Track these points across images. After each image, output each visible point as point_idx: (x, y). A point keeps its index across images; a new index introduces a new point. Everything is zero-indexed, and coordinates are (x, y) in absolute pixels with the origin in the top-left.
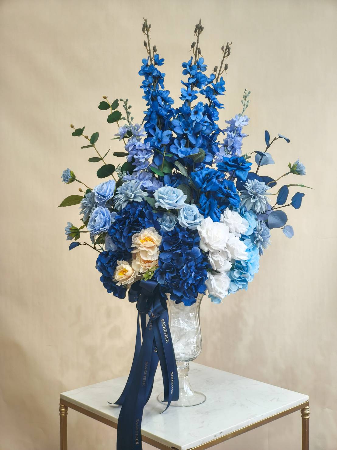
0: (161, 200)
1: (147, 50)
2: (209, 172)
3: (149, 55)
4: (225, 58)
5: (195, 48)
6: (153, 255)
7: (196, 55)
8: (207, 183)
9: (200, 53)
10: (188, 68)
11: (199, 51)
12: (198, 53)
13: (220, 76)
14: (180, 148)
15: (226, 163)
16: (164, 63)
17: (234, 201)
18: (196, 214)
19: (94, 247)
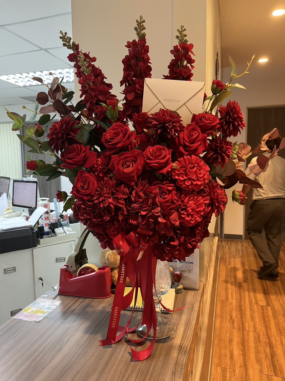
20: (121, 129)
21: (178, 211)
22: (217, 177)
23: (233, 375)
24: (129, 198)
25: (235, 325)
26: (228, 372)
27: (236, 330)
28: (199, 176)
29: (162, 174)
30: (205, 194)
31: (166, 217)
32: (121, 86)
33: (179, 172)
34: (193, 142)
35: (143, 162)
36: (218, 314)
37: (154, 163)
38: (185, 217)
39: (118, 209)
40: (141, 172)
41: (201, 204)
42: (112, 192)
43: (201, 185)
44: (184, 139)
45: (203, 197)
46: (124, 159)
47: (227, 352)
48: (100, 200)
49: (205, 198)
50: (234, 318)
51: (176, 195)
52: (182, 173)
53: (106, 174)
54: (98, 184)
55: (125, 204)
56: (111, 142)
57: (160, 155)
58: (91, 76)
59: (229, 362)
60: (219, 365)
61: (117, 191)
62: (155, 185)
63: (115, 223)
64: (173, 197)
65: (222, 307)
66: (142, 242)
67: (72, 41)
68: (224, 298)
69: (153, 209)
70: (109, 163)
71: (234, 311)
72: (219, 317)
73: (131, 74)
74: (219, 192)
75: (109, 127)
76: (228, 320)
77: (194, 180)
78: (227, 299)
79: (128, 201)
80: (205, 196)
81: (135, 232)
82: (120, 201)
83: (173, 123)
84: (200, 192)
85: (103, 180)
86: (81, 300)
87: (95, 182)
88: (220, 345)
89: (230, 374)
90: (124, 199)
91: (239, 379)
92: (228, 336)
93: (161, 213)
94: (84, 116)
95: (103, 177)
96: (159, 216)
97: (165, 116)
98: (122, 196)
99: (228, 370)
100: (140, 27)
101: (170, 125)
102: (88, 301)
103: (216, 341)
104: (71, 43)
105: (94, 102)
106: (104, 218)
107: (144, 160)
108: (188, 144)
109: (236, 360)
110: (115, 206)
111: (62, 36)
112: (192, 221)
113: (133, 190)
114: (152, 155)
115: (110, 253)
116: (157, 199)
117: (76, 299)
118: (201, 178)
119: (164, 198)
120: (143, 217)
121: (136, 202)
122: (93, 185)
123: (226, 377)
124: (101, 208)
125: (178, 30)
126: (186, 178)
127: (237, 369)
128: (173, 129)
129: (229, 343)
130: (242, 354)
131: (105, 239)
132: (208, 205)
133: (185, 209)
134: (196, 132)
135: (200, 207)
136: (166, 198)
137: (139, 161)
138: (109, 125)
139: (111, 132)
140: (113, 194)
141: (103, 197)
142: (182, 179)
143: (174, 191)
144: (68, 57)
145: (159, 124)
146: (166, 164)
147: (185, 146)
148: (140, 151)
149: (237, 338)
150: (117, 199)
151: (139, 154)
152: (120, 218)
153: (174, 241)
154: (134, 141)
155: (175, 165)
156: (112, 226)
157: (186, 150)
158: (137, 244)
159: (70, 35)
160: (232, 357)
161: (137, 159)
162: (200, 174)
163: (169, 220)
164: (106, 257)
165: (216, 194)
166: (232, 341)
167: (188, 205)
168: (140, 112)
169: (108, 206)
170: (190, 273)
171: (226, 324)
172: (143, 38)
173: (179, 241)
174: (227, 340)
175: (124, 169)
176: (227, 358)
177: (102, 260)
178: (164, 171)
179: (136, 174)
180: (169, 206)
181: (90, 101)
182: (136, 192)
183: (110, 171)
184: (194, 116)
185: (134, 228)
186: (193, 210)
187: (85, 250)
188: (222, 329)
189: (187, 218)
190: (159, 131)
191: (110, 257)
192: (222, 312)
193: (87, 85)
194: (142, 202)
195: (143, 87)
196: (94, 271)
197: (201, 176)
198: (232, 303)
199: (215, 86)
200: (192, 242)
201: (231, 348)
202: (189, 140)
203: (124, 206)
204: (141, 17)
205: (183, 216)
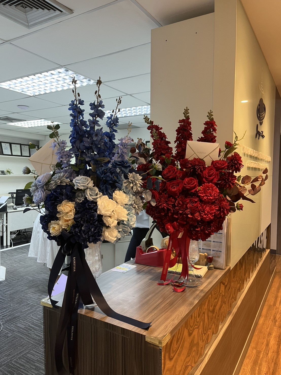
0: (78, 184)
1: (74, 95)
2: (107, 168)
3: (75, 98)
4: (118, 106)
5: (97, 94)
6: (72, 215)
7: (98, 99)
8: (104, 175)
9: (100, 97)
10: (93, 106)
11: (99, 96)
12: (99, 97)
13: (116, 115)
14: (88, 155)
15: (116, 164)
16: (84, 104)
17: (119, 185)
18: (97, 192)
19: (39, 211)
20: (171, 169)
21: (199, 212)
22: (227, 196)
23: (265, 356)
24: (174, 204)
25: (277, 324)
26: (262, 354)
27: (276, 327)
28: (212, 194)
29: (192, 192)
30: (216, 204)
31: (193, 215)
32: (175, 143)
33: (201, 192)
34: (210, 176)
35: (182, 186)
36: (263, 315)
37: (188, 187)
38: (203, 215)
39: (168, 210)
40: (181, 191)
41: (214, 209)
42: (166, 201)
43: (213, 199)
44: (205, 174)
45: (215, 206)
46: (172, 184)
47: (264, 341)
48: (160, 204)
49: (216, 207)
50: (278, 319)
51: (200, 204)
52: (202, 193)
53: (163, 192)
54: (159, 196)
55: (172, 207)
56: (167, 175)
57: (191, 183)
58: (158, 141)
59: (265, 347)
60: (256, 348)
61: (168, 200)
62: (188, 198)
63: (167, 217)
64: (198, 205)
65: (268, 310)
66: (180, 227)
67: (150, 120)
68: (272, 304)
69: (186, 210)
70: (165, 186)
71: (278, 314)
72: (263, 317)
73: (180, 137)
74: (224, 204)
75: (166, 167)
76: (271, 320)
77: (209, 197)
78: (275, 304)
79: (174, 206)
80: (216, 205)
81: (177, 222)
82: (170, 205)
83: (200, 166)
84: (213, 203)
85: (162, 194)
86: (148, 267)
87: (158, 195)
88: (260, 336)
89: (263, 355)
90: (172, 204)
91: (270, 360)
92: (268, 330)
93: (190, 212)
94: (154, 159)
95: (162, 193)
96: (189, 214)
97: (196, 162)
98: (171, 203)
99: (262, 353)
100: (186, 112)
101: (197, 167)
102: (152, 267)
103: (257, 333)
104: (149, 121)
105: (159, 154)
106: (161, 214)
107: (183, 185)
108: (207, 177)
109: (270, 348)
110: (167, 208)
111: (144, 117)
112: (208, 218)
113: (177, 200)
114: (187, 183)
115: (167, 240)
116: (188, 205)
117: (145, 266)
118: (213, 195)
119: (193, 205)
120: (181, 214)
121: (178, 206)
122: (157, 197)
123: (259, 357)
124: (160, 208)
125: (208, 112)
126: (205, 195)
127: (270, 353)
128: (199, 170)
129: (268, 335)
130: (277, 344)
131: (162, 226)
132: (218, 210)
133: (204, 211)
134: (212, 170)
135: (213, 211)
136: (194, 205)
137: (180, 185)
138: (166, 166)
139: (166, 170)
140: (166, 202)
141: (161, 203)
142: (202, 195)
143: (198, 202)
144: (147, 128)
145: (192, 167)
146: (195, 187)
147: (206, 178)
148: (181, 180)
149: (275, 333)
150: (168, 204)
151: (180, 182)
152: (170, 214)
153: (198, 228)
154: (178, 175)
155: (199, 188)
156: (166, 218)
157: (206, 180)
158: (178, 229)
159: (149, 117)
160: (267, 345)
161: (179, 184)
162: (213, 193)
163: (194, 216)
164: (164, 243)
165: (222, 205)
166: (271, 334)
167: (206, 209)
168: (184, 158)
169: (164, 207)
170: (219, 258)
171: (268, 322)
172: (188, 118)
173: (201, 228)
174: (267, 333)
175: (172, 189)
176: (263, 345)
177: (162, 244)
178: (193, 191)
179: (179, 192)
180: (194, 209)
181: (158, 154)
182: (178, 202)
183: (165, 190)
184: (213, 162)
185: (176, 220)
186: (208, 212)
187: (152, 239)
188: (264, 325)
189: (204, 216)
190: (192, 170)
191: (166, 243)
192: (267, 313)
193: (156, 145)
194: (180, 207)
195: (186, 145)
196: (157, 250)
197: (213, 194)
198: (278, 308)
199: (226, 144)
200: (208, 230)
201: (269, 339)
202: (208, 175)
203: (172, 208)
204: (187, 107)
205: (202, 215)
